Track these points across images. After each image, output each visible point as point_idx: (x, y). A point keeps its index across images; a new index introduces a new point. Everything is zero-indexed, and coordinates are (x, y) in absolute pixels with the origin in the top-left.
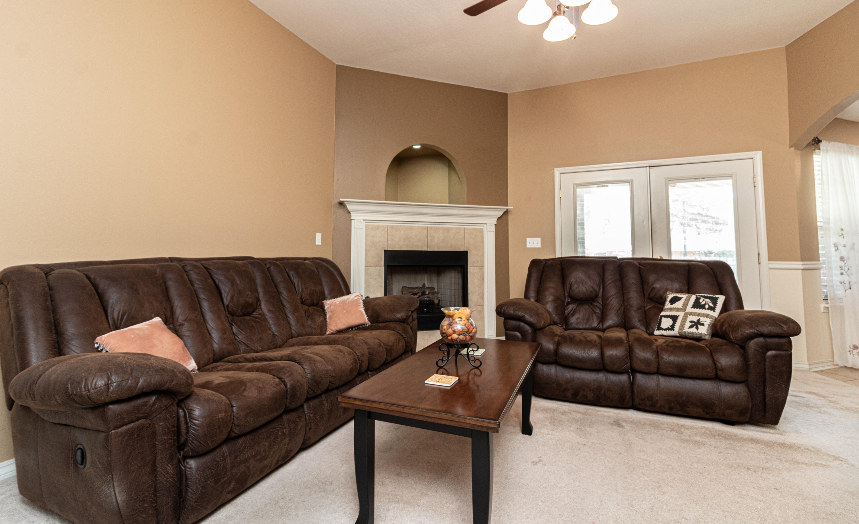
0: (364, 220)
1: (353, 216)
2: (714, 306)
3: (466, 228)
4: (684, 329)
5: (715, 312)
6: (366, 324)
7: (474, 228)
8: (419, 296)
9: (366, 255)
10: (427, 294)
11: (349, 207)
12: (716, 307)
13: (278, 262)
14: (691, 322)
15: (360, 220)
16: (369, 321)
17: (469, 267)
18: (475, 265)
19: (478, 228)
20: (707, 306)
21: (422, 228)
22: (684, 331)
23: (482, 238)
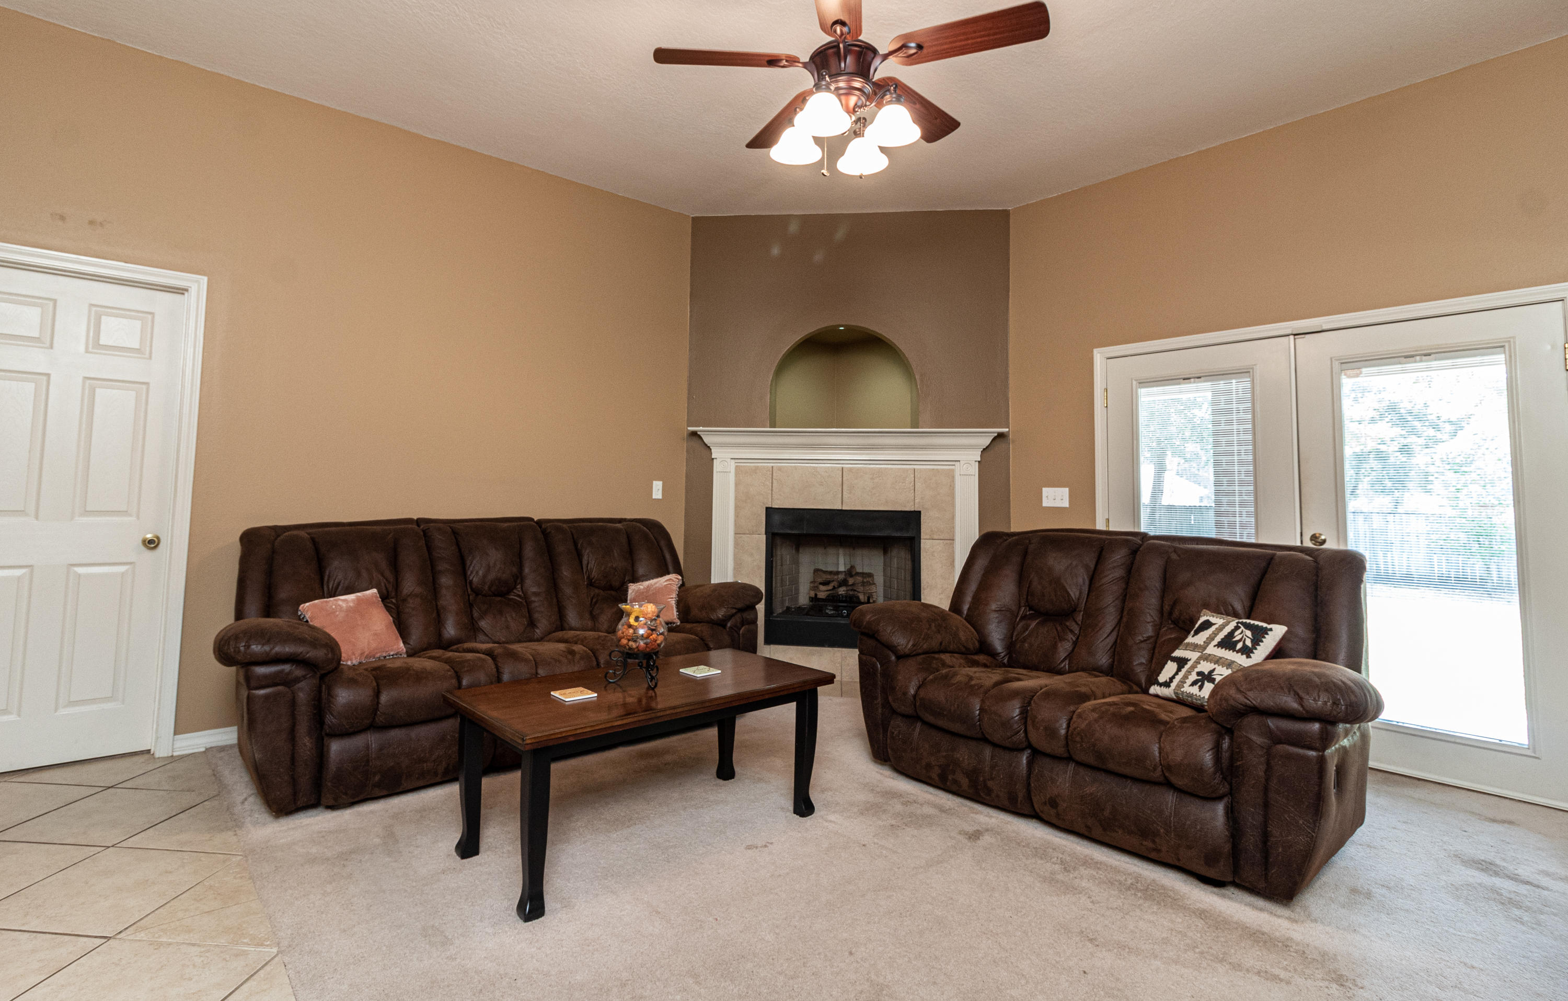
0: (732, 459)
1: (715, 453)
2: (1252, 646)
3: (918, 469)
4: (1184, 687)
5: (1249, 659)
6: (674, 623)
7: (933, 469)
8: (834, 586)
9: (737, 516)
10: (850, 584)
11: (707, 439)
12: (1256, 649)
13: (564, 526)
14: (1201, 673)
15: (726, 460)
16: (679, 618)
17: (922, 541)
18: (935, 537)
19: (943, 469)
20: (1239, 646)
21: (833, 471)
22: (1182, 690)
23: (952, 487)
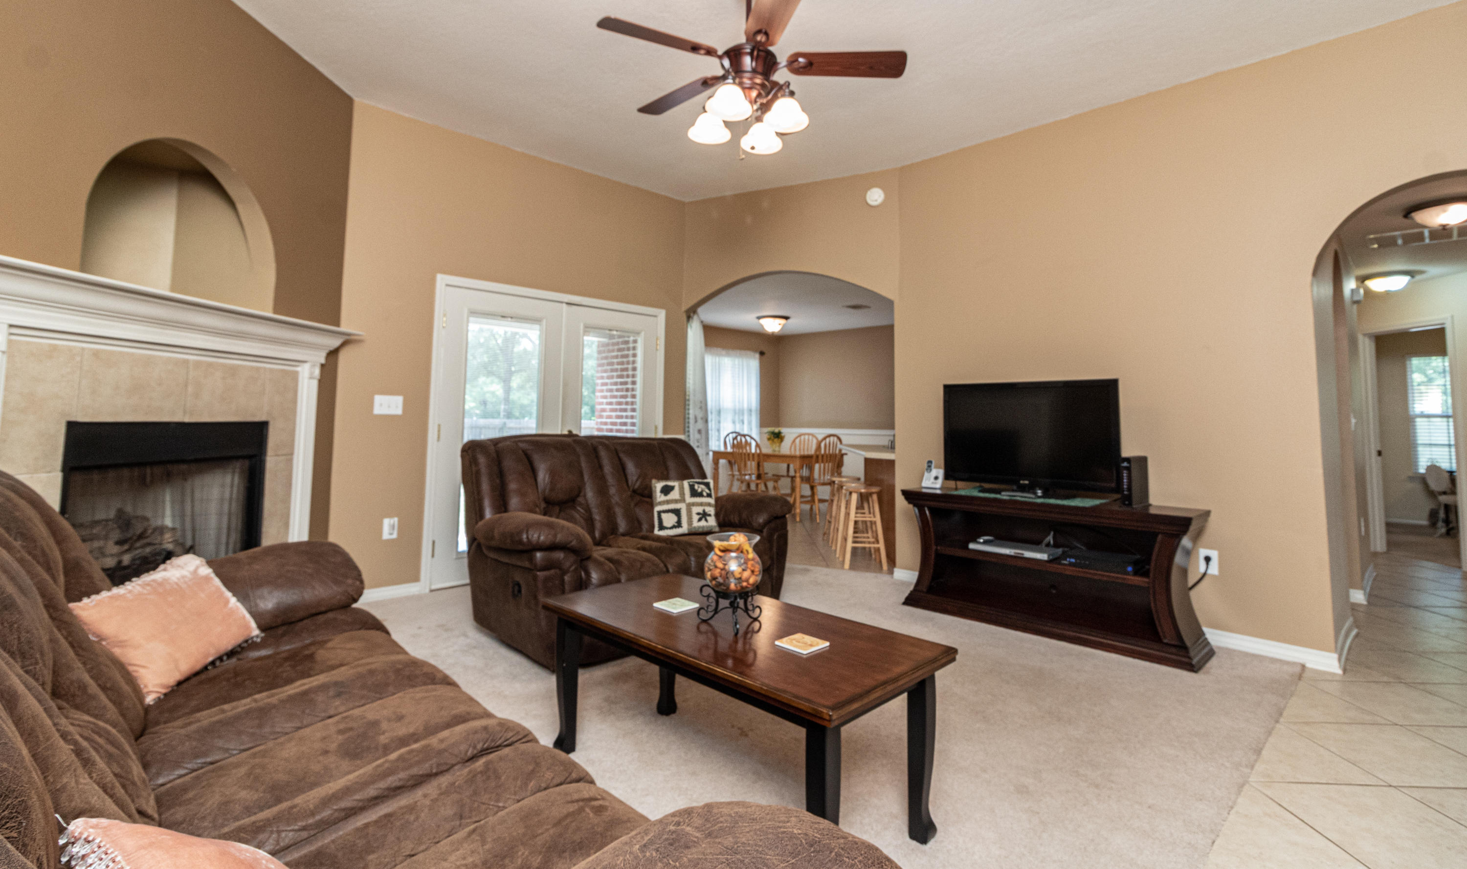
0: (10, 325)
3: (269, 368)
7: (282, 370)
12: (712, 494)
14: (698, 514)
17: (268, 459)
18: (279, 452)
19: (289, 370)
20: (703, 493)
21: (177, 362)
22: (692, 526)
23: (296, 392)
